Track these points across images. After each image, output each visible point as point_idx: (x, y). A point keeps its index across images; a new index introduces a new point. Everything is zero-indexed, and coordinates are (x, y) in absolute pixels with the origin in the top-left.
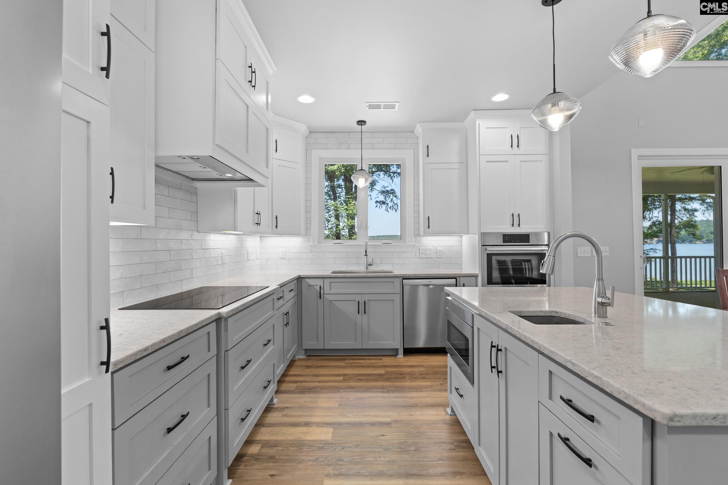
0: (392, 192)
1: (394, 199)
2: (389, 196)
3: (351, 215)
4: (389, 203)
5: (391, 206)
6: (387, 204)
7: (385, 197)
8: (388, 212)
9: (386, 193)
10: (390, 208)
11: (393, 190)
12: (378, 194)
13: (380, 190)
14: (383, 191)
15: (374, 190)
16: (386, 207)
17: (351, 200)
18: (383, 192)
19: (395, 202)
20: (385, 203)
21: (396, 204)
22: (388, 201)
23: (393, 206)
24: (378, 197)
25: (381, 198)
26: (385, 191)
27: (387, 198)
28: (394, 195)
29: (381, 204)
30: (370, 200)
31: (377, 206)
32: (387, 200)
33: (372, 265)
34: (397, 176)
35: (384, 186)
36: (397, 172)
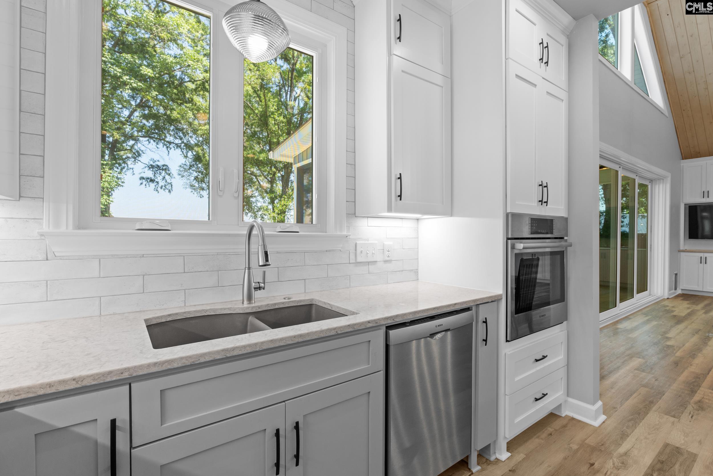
0: (164, 167)
1: (167, 177)
2: (160, 172)
3: (107, 189)
4: (160, 181)
5: (163, 185)
6: (157, 182)
7: (155, 173)
8: (158, 192)
9: (155, 168)
10: (161, 187)
11: (167, 166)
12: (144, 168)
13: (148, 164)
14: (151, 165)
15: (139, 162)
16: (155, 186)
17: (106, 168)
18: (151, 167)
19: (168, 181)
20: (155, 181)
21: (170, 184)
22: (159, 178)
23: (166, 185)
24: (144, 172)
25: (149, 174)
26: (154, 166)
27: (157, 175)
28: (168, 172)
29: (148, 181)
30: (132, 174)
31: (141, 184)
32: (157, 178)
33: (264, 289)
34: (174, 148)
35: (153, 159)
36: (174, 142)
